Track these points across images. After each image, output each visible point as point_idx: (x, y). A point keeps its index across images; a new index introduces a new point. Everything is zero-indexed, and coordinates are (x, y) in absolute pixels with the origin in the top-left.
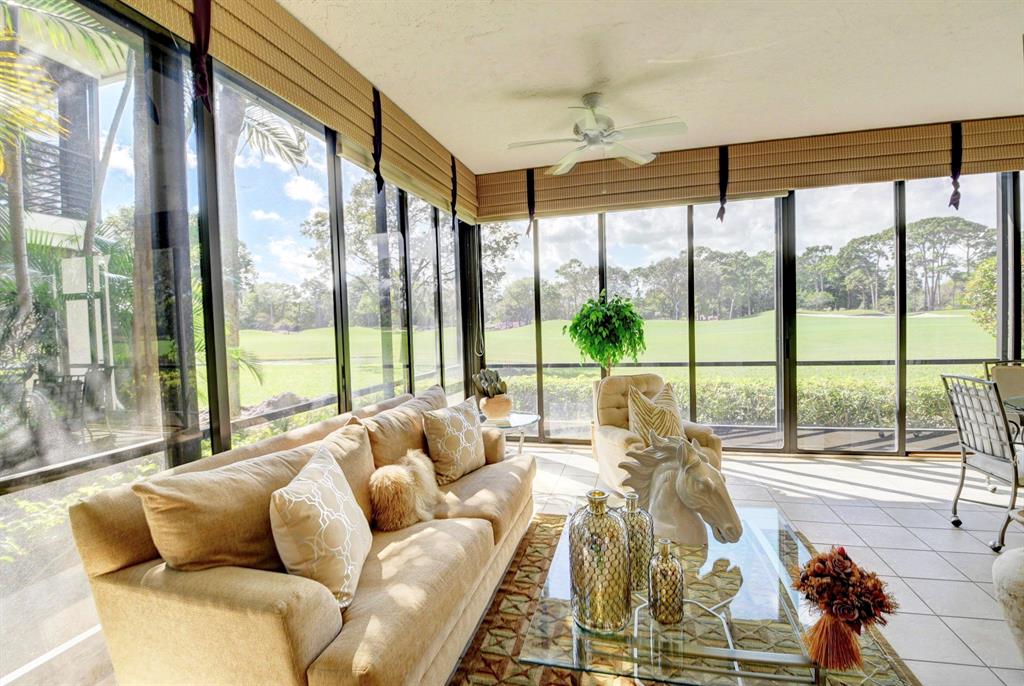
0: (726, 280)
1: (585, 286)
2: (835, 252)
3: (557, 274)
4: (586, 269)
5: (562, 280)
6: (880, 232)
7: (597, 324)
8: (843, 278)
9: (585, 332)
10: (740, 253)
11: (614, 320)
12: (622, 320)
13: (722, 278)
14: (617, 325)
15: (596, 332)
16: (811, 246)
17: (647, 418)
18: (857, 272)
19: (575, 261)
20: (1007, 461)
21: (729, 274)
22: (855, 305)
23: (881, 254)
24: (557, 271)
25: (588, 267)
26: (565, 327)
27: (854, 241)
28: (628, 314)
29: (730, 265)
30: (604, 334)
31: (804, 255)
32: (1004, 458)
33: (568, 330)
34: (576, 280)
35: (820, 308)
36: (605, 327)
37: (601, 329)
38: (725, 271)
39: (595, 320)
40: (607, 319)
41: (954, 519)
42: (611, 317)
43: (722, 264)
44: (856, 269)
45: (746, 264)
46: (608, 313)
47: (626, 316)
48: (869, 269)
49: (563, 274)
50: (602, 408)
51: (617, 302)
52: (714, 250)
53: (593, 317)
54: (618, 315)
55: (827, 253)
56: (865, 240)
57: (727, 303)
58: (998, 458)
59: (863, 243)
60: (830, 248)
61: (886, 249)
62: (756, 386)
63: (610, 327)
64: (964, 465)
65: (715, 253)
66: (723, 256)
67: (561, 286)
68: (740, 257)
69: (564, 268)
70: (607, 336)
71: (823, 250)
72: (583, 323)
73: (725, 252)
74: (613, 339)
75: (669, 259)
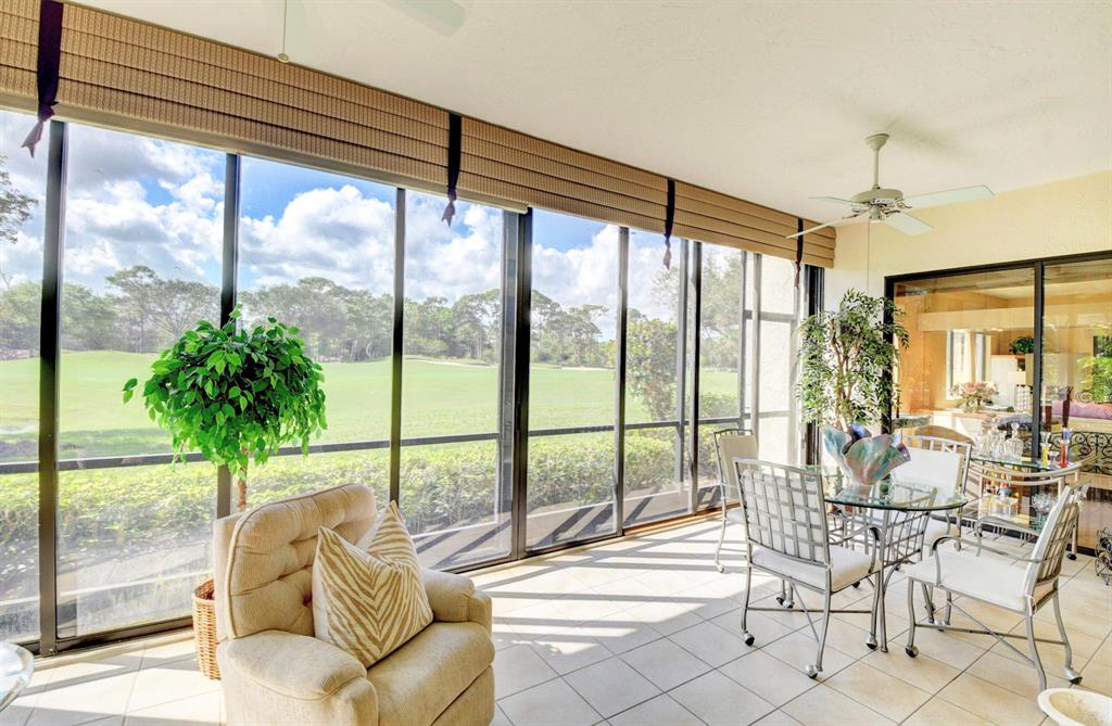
0: (352, 319)
1: (160, 305)
2: (450, 305)
3: (109, 284)
4: (162, 283)
5: (118, 292)
6: (484, 292)
7: (223, 381)
8: (453, 330)
9: (189, 397)
10: (366, 293)
11: (267, 372)
12: (284, 372)
13: (348, 316)
14: (273, 383)
15: (223, 398)
16: (430, 296)
17: (363, 599)
18: (467, 326)
19: (145, 269)
20: (820, 564)
21: (354, 312)
22: (461, 355)
23: (484, 311)
24: (111, 280)
25: (166, 280)
26: (133, 383)
27: (465, 297)
28: (297, 360)
29: (355, 304)
30: (243, 404)
31: (425, 304)
32: (813, 561)
33: (139, 390)
34: (145, 295)
35: (437, 355)
36: (243, 386)
37: (235, 392)
38: (350, 310)
39: (220, 370)
40: (251, 368)
41: (746, 637)
42: (261, 366)
43: (347, 301)
44: (466, 322)
45: (371, 305)
46: (255, 357)
47: (292, 365)
48: (475, 323)
49: (122, 285)
50: (246, 592)
51: (271, 333)
52: (338, 284)
53: (217, 363)
54: (276, 361)
55: (444, 305)
56: (474, 298)
57: (349, 345)
58: (806, 561)
59: (472, 300)
60: (446, 300)
61: (488, 308)
62: (458, 464)
63: (256, 386)
64: (751, 565)
65: (340, 288)
66: (347, 293)
67: (118, 301)
68: (366, 297)
69: (124, 274)
70: (249, 407)
71: (440, 302)
72: (182, 376)
73: (351, 288)
74: (263, 412)
75: (287, 287)
